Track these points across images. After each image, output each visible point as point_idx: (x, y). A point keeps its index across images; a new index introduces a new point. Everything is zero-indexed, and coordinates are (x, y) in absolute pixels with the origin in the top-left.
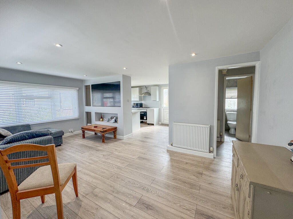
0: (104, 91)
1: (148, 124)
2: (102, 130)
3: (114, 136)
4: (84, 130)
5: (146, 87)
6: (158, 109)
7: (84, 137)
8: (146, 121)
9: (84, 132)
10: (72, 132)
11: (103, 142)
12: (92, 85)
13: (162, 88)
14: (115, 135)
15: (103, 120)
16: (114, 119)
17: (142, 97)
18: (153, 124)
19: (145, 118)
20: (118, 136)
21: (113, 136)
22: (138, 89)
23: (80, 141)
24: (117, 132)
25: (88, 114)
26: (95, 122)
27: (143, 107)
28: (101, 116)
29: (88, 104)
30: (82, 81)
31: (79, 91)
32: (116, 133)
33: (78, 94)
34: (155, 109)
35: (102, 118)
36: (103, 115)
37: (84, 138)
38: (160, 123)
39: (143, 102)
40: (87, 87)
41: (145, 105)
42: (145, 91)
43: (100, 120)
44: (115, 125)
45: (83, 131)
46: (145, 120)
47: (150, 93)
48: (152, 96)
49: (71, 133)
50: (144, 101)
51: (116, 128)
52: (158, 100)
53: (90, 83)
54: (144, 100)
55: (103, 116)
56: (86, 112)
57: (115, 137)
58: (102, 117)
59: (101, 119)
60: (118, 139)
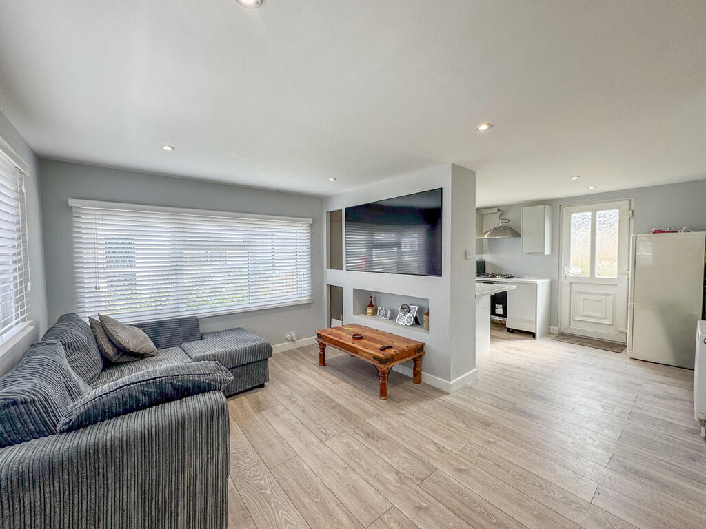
0: (374, 226)
1: (512, 331)
2: (381, 355)
3: (415, 375)
4: (324, 341)
5: (500, 210)
6: (549, 280)
7: (323, 362)
8: (502, 319)
9: (323, 347)
10: (292, 340)
11: (381, 395)
12: (346, 209)
13: (565, 211)
14: (419, 372)
15: (375, 313)
16: (412, 315)
17: (485, 242)
18: (533, 335)
19: (500, 311)
20: (427, 377)
21: (409, 372)
23: (314, 377)
24: (425, 362)
25: (335, 293)
26: (352, 317)
27: (488, 271)
28: (369, 302)
29: (335, 263)
30: (321, 199)
31: (314, 228)
32: (420, 364)
33: (311, 236)
34: (539, 282)
35: (371, 305)
36: (375, 298)
37: (324, 365)
38: (555, 330)
39: (487, 258)
40: (334, 216)
41: (493, 265)
42: (494, 221)
43: (365, 313)
44: (417, 335)
45: (320, 344)
46: (499, 315)
48: (524, 238)
49: (290, 342)
50: (490, 253)
51: (420, 349)
52: (547, 251)
53: (341, 205)
54: (492, 250)
55: (375, 301)
56: (328, 285)
57: (417, 377)
58: (371, 302)
59: (370, 310)
60: (426, 385)
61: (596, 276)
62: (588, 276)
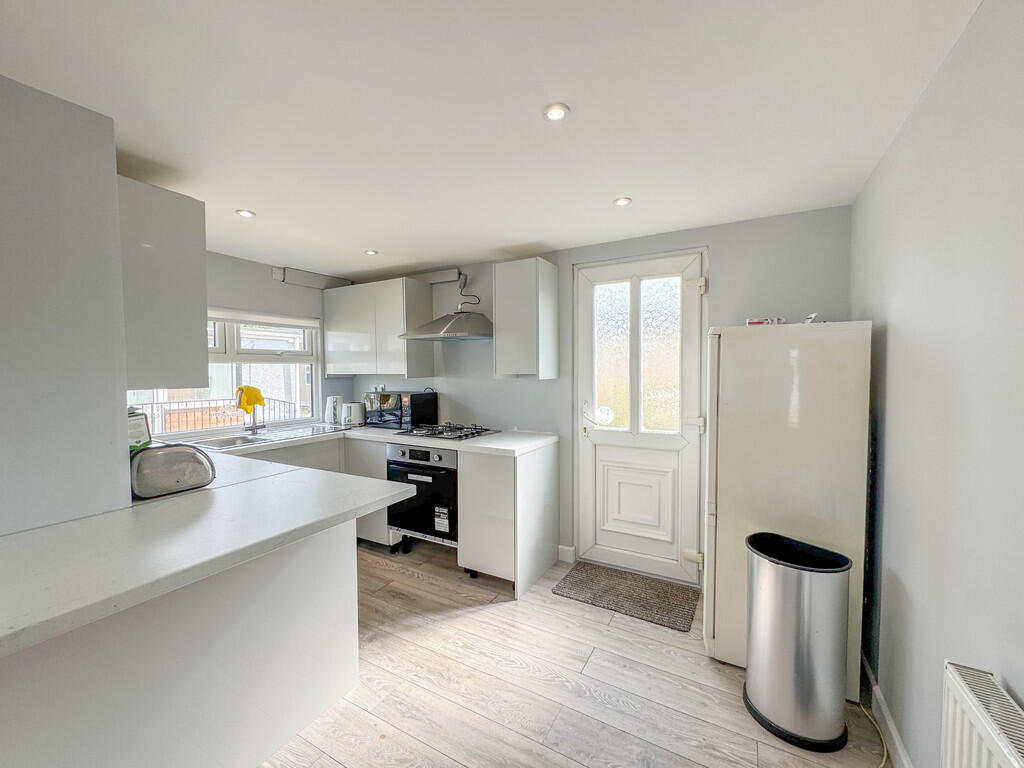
5: (463, 274)
6: (553, 440)
8: (447, 543)
13: (583, 275)
17: (437, 347)
19: (442, 524)
22: (397, 289)
38: (567, 553)
39: (441, 385)
41: (457, 406)
42: (451, 301)
46: (442, 534)
47: (488, 316)
48: (500, 340)
50: (447, 374)
52: (546, 370)
54: (451, 368)
61: (642, 429)
62: (627, 428)
